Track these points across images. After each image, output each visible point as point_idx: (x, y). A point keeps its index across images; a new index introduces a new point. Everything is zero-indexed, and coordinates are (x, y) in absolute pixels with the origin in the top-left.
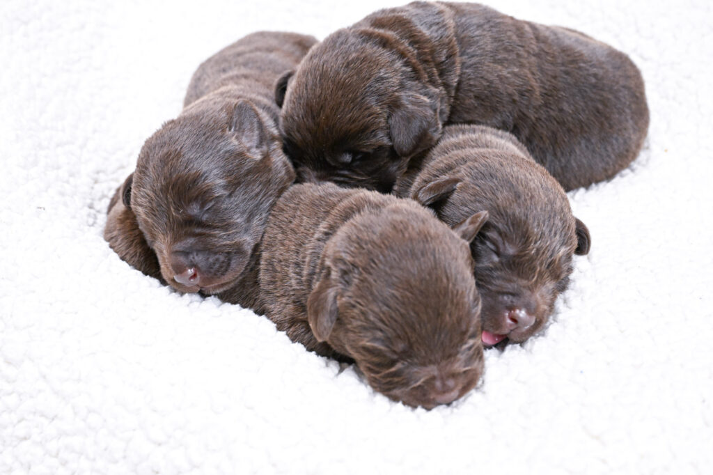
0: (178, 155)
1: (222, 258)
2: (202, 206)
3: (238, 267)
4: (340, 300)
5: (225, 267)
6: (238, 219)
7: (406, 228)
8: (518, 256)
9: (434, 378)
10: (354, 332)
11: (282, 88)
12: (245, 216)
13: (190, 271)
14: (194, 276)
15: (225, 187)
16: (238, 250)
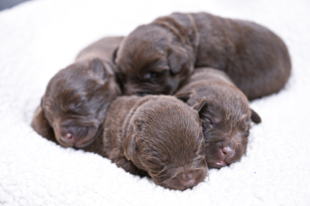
0: (65, 81)
1: (84, 129)
2: (76, 104)
3: (92, 134)
4: (137, 138)
5: (86, 133)
6: (93, 111)
7: (167, 104)
8: (222, 122)
9: (182, 173)
10: (144, 154)
11: (115, 55)
12: (96, 110)
13: (69, 135)
14: (71, 138)
15: (87, 96)
16: (92, 126)
